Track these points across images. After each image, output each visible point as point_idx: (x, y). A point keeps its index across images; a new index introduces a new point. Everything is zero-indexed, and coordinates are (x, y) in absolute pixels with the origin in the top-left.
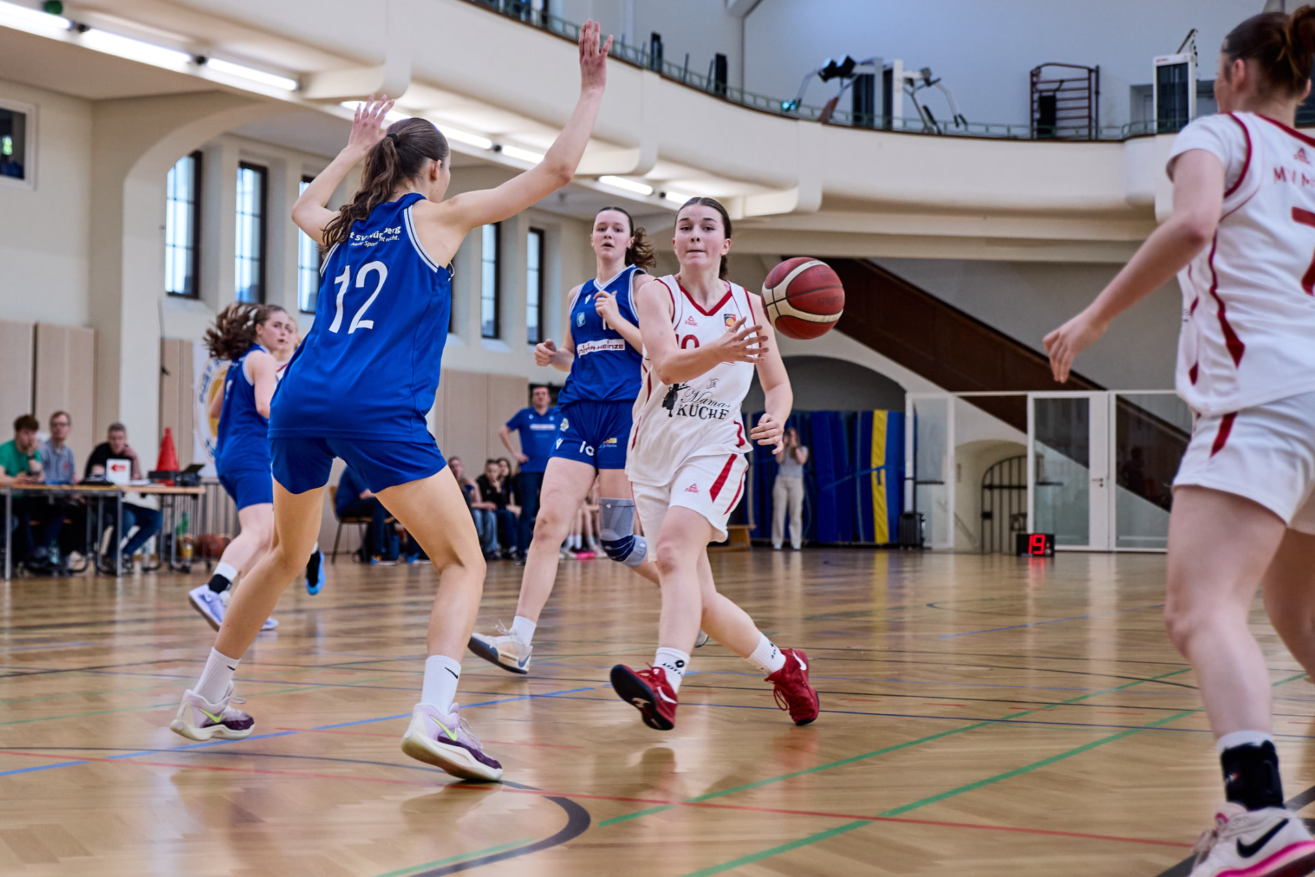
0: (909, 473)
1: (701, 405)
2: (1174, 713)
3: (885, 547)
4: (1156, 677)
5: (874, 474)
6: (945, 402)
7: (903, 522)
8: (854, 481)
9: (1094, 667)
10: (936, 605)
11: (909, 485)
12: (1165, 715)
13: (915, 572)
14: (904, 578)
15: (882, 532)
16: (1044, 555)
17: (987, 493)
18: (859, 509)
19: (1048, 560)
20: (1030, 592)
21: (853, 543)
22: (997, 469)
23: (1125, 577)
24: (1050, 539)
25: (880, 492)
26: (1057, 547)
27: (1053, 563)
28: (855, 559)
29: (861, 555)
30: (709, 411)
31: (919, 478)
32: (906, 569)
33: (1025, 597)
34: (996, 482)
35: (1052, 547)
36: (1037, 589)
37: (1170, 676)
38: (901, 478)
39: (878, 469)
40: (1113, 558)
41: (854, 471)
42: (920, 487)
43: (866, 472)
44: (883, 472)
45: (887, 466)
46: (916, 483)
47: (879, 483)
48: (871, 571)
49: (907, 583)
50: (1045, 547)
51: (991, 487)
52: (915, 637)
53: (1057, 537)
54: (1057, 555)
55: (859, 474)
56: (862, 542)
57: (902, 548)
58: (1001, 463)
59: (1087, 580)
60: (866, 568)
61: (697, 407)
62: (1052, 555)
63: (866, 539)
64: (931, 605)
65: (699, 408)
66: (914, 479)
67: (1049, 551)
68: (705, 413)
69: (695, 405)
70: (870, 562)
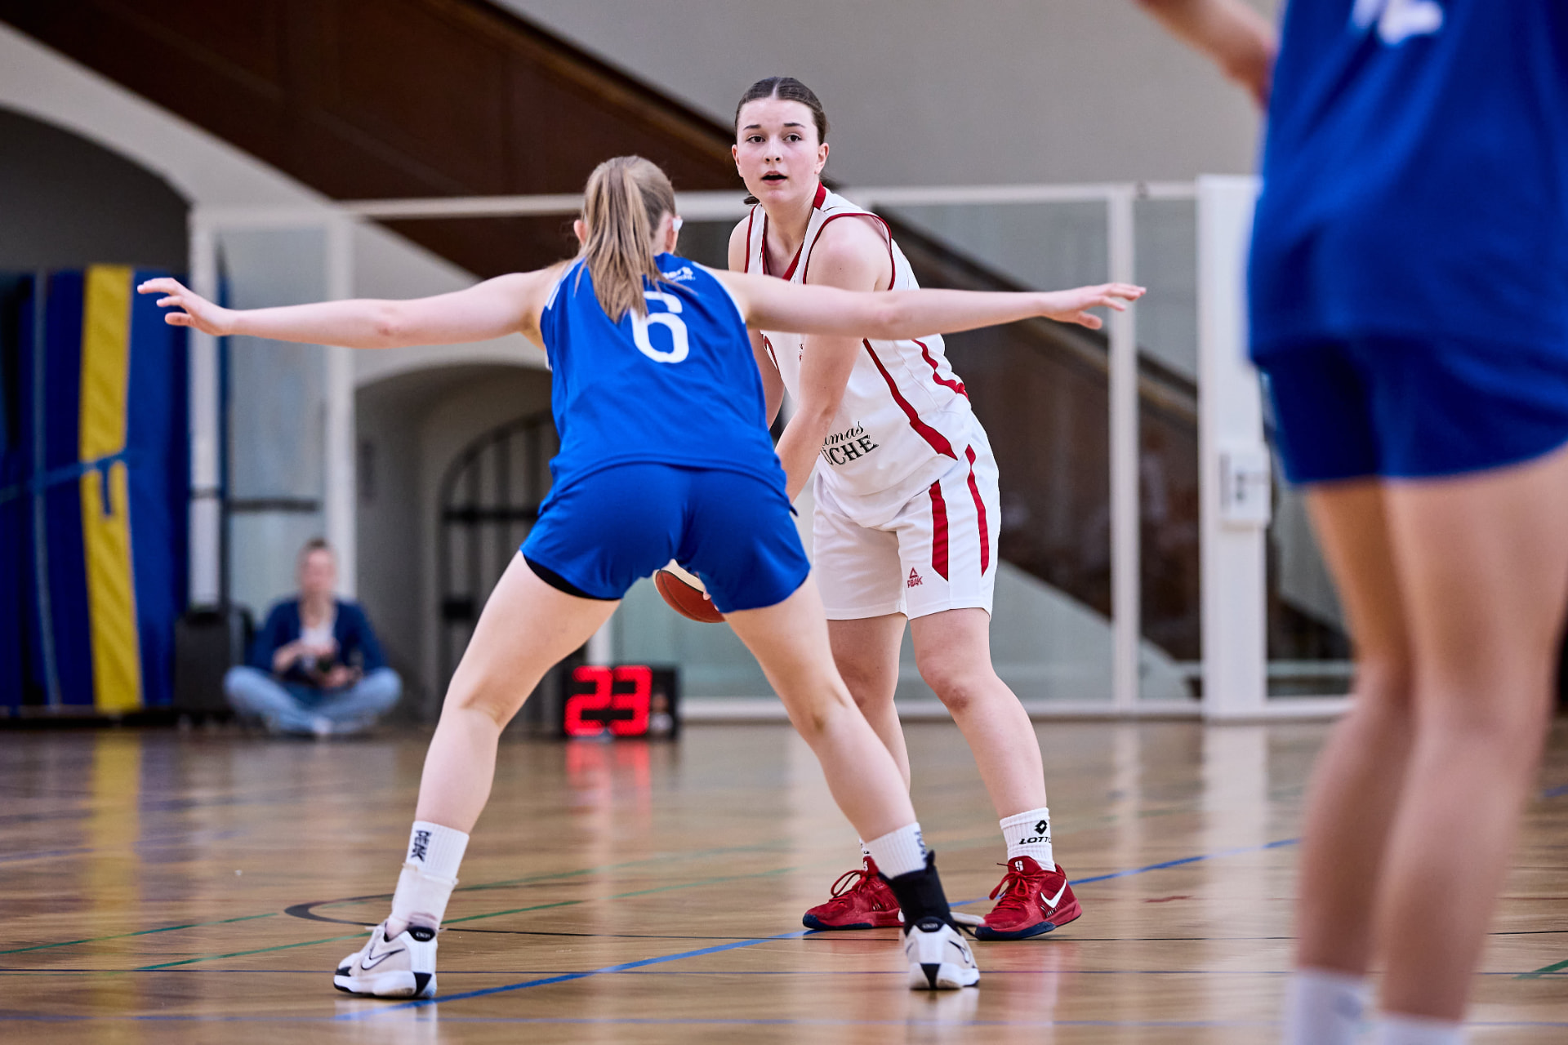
0: (204, 472)
3: (130, 722)
5: (91, 482)
6: (317, 239)
7: (185, 635)
8: (26, 500)
10: (312, 911)
11: (204, 516)
13: (228, 801)
14: (196, 826)
15: (118, 673)
16: (645, 736)
17: (458, 536)
18: (43, 600)
19: (660, 751)
20: (599, 858)
21: (24, 711)
22: (488, 458)
24: (666, 682)
25: (110, 541)
26: (690, 708)
27: (674, 759)
28: (33, 766)
29: (52, 752)
31: (241, 489)
32: (199, 794)
33: (579, 878)
34: (488, 499)
35: (671, 710)
36: (621, 849)
38: (179, 493)
39: (104, 466)
41: (27, 470)
42: (242, 524)
43: (62, 475)
44: (119, 477)
45: (133, 453)
46: (228, 505)
47: (107, 508)
48: (84, 804)
49: (201, 840)
50: (651, 710)
51: (471, 516)
52: (231, 1018)
53: (690, 676)
54: (690, 739)
55: (40, 480)
56: (55, 707)
57: (185, 727)
58: (501, 436)
59: (783, 813)
60: (64, 794)
62: (672, 735)
63: (66, 699)
64: (301, 911)
66: (223, 494)
67: (660, 723)
68: (840, 455)
70: (79, 777)
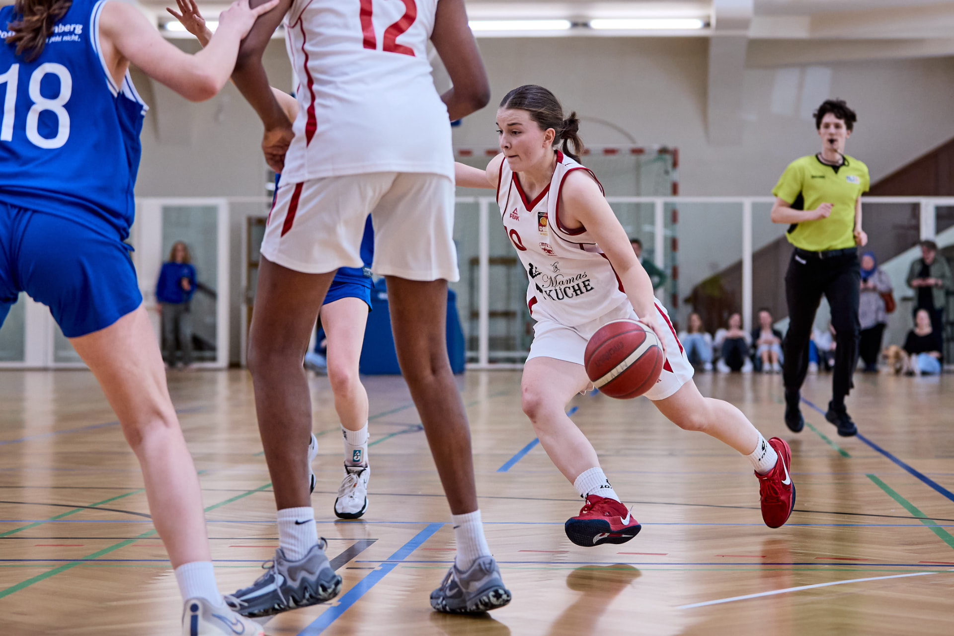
1: (563, 287)
2: (114, 542)
4: (96, 504)
9: (29, 495)
12: (106, 545)
23: (62, 395)
30: (571, 288)
37: (111, 502)
40: (50, 376)
61: (560, 289)
65: (563, 290)
68: (570, 292)
69: (557, 288)
